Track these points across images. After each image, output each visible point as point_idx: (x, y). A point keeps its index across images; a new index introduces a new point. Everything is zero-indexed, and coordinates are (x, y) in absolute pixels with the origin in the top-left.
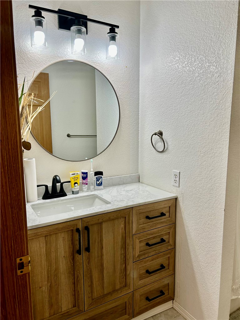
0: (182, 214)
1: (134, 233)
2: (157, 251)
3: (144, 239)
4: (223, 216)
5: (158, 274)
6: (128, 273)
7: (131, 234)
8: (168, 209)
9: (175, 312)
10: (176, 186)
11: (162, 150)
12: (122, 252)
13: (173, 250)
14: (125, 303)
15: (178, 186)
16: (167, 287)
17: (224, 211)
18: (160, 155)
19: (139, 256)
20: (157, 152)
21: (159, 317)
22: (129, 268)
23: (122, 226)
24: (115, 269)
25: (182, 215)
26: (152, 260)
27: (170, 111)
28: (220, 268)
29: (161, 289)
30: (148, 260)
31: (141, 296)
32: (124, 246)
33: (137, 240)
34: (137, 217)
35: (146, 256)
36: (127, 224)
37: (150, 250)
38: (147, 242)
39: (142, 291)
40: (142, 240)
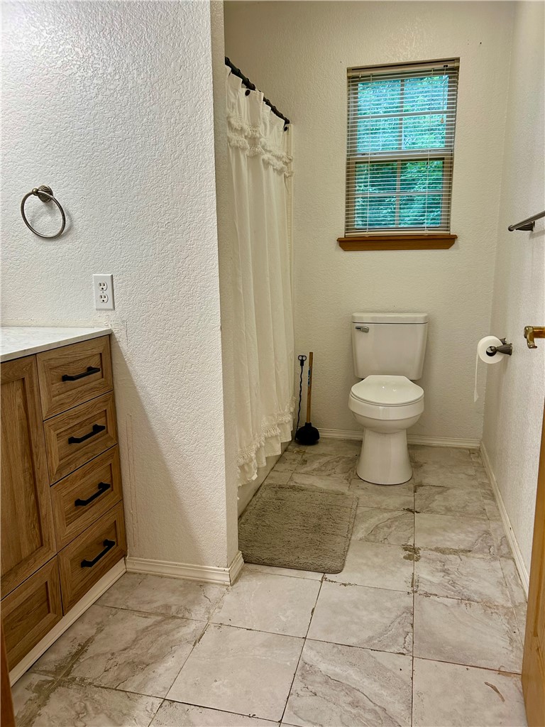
0: (129, 365)
1: (44, 415)
2: (90, 455)
3: (63, 429)
4: (220, 339)
5: (97, 505)
6: (43, 512)
7: (38, 419)
8: (97, 358)
9: (135, 576)
10: (106, 310)
12: (26, 464)
13: (114, 451)
14: (44, 587)
15: (112, 308)
16: (114, 531)
17: (220, 332)
19: (60, 470)
21: (108, 597)
22: (43, 500)
23: (19, 400)
24: (15, 508)
25: (127, 367)
26: (84, 475)
29: (103, 538)
30: (77, 476)
31: (72, 561)
32: (29, 452)
33: (52, 432)
34: (46, 378)
35: (73, 466)
36: (29, 396)
37: (78, 454)
38: (70, 436)
39: (74, 549)
40: (60, 433)
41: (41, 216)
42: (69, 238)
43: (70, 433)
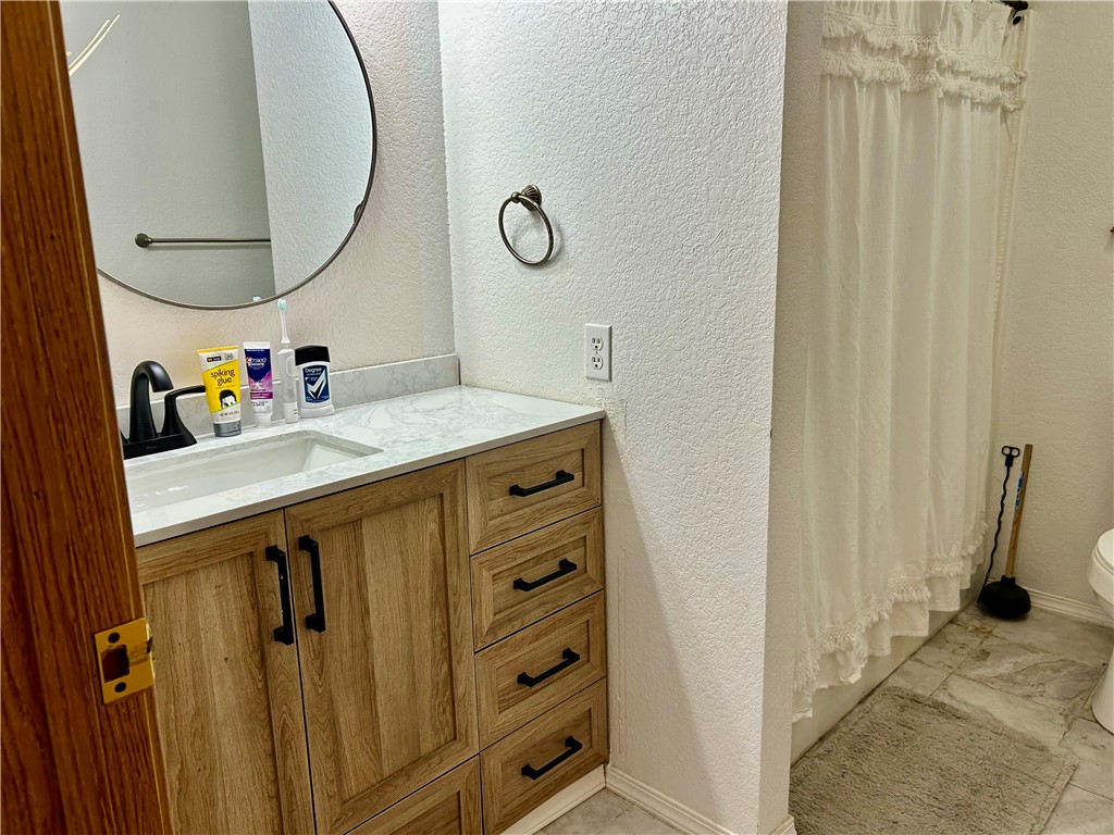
0: (626, 470)
1: (472, 548)
2: (549, 606)
3: (505, 567)
4: (768, 452)
5: (558, 685)
6: (460, 691)
7: (462, 554)
8: (576, 458)
9: (616, 800)
10: (599, 380)
11: (541, 259)
12: (437, 620)
13: (598, 599)
14: (455, 797)
15: (607, 377)
16: (587, 723)
17: (768, 439)
18: (537, 276)
19: (493, 629)
20: (524, 268)
21: (565, 825)
22: (462, 673)
23: (433, 526)
24: (414, 684)
25: (623, 473)
26: (537, 638)
27: (565, 113)
28: (763, 624)
29: (567, 734)
30: (523, 639)
31: (505, 765)
32: (443, 601)
33: (484, 572)
34: (481, 492)
35: (517, 624)
36: (448, 520)
37: (528, 605)
38: (517, 577)
39: (508, 748)
40: (500, 573)
41: (525, 231)
42: (557, 266)
43: (515, 574)
